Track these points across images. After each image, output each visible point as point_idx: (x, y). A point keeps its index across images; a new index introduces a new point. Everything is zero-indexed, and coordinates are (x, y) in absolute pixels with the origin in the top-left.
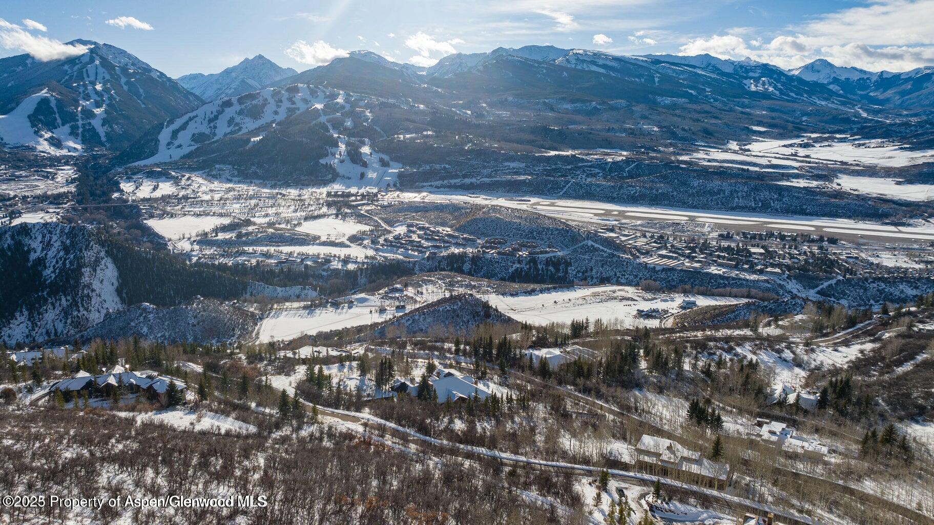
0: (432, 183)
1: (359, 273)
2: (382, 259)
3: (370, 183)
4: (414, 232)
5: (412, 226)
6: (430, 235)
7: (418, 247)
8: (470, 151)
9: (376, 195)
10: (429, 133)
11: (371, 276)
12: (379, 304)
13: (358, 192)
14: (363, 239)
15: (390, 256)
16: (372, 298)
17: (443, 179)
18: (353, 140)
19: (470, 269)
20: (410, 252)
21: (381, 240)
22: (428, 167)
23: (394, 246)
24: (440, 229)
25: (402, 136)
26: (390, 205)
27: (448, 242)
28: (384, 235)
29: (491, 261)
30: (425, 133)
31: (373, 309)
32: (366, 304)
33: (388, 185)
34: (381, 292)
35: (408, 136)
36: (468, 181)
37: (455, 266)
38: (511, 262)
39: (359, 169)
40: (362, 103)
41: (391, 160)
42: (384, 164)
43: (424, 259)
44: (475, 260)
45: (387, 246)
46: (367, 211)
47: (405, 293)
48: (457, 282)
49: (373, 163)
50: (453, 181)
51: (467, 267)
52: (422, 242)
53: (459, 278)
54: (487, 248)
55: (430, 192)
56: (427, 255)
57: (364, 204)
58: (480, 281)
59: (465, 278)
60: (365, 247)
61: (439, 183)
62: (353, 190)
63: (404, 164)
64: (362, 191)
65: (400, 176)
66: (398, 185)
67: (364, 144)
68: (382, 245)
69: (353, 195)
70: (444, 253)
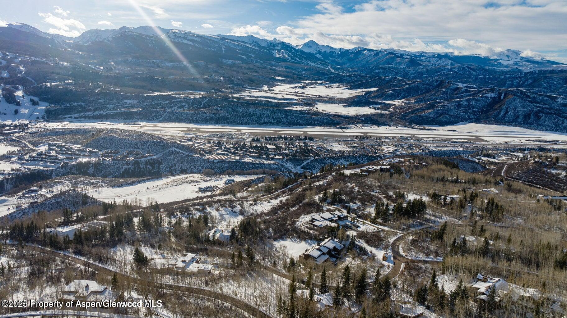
0: (72, 116)
1: (5, 182)
2: (26, 170)
3: (23, 117)
4: (53, 150)
5: (52, 145)
6: (65, 151)
7: (55, 160)
8: (99, 94)
9: (27, 125)
10: (70, 81)
11: (15, 183)
12: (16, 203)
13: (12, 124)
14: (12, 157)
15: (33, 167)
16: (11, 199)
17: (80, 112)
18: (8, 86)
19: (93, 172)
20: (48, 163)
21: (26, 157)
22: (68, 105)
23: (36, 160)
24: (73, 146)
25: (49, 84)
26: (37, 132)
27: (77, 155)
28: (29, 153)
29: (108, 165)
30: (67, 82)
31: (11, 207)
32: (5, 204)
33: (38, 118)
34: (19, 194)
35: (53, 84)
36: (97, 113)
37: (82, 170)
38: (122, 165)
39: (13, 107)
40: (16, 60)
41: (41, 100)
42: (34, 103)
43: (58, 168)
44: (97, 165)
45: (31, 160)
46: (17, 137)
47: (39, 193)
48: (81, 181)
49: (26, 102)
50: (87, 114)
51: (91, 171)
52: (59, 156)
53: (82, 179)
54: (105, 157)
55: (70, 122)
56: (61, 164)
57: (16, 132)
58: (97, 179)
59: (87, 178)
60: (13, 163)
61: (77, 115)
62: (8, 122)
63: (51, 103)
64: (17, 123)
65: (47, 111)
66: (46, 117)
67: (18, 89)
68: (27, 160)
69: (7, 126)
70: (75, 163)
